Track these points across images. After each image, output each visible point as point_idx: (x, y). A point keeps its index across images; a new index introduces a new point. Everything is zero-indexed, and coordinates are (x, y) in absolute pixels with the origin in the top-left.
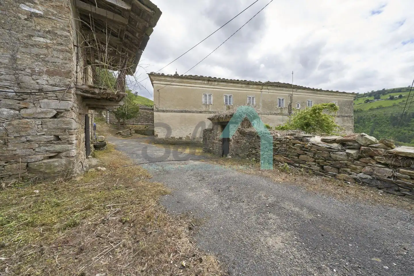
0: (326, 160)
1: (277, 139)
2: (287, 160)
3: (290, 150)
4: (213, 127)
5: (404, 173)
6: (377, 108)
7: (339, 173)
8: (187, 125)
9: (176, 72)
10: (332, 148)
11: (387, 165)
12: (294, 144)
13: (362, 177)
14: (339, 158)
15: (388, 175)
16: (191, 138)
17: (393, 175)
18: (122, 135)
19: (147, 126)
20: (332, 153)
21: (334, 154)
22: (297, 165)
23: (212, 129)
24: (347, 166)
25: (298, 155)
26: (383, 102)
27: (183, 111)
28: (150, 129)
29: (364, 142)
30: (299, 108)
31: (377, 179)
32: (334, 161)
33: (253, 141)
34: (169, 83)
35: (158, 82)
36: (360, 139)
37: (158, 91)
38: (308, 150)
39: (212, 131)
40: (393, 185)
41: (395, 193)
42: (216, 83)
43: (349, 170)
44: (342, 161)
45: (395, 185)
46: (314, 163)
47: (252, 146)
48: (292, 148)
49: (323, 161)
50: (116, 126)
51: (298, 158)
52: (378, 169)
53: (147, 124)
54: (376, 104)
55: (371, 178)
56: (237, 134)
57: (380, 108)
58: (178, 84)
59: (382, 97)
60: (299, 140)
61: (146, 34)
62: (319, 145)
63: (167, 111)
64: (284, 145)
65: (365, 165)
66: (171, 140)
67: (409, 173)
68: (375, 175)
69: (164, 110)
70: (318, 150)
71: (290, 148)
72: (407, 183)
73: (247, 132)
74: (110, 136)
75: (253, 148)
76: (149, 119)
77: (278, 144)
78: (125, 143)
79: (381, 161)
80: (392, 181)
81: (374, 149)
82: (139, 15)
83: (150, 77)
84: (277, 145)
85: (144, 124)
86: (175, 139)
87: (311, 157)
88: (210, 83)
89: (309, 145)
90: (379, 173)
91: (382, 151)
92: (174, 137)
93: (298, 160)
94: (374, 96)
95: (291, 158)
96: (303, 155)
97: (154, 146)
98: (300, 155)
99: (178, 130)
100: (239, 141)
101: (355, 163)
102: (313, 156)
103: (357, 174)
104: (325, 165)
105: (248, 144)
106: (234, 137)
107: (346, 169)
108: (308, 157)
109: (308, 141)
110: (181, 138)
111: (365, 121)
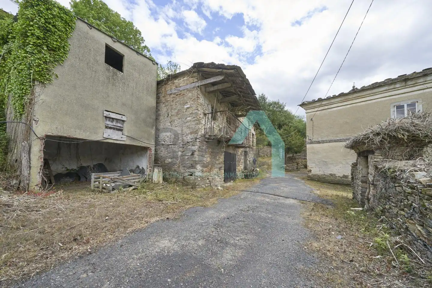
4: (357, 159)
23: (357, 164)
35: (311, 110)
37: (311, 120)
56: (374, 171)
63: (323, 142)
66: (329, 178)
69: (319, 141)
83: (303, 108)
86: (337, 177)
88: (409, 83)
92: (335, 174)
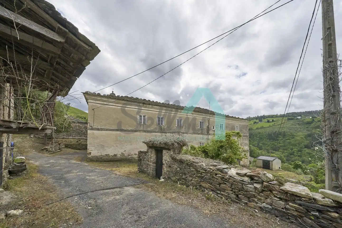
0: (240, 191)
1: (203, 168)
2: (211, 187)
3: (213, 179)
4: (148, 150)
5: (292, 206)
6: (261, 128)
7: (249, 201)
8: (122, 143)
9: (113, 92)
10: (244, 181)
11: (281, 199)
12: (216, 174)
13: (265, 206)
14: (250, 190)
15: (282, 207)
16: (126, 155)
17: (285, 207)
18: (49, 151)
19: (79, 141)
20: (244, 185)
21: (246, 186)
22: (219, 192)
23: (147, 152)
24: (255, 197)
25: (220, 184)
26: (264, 124)
27: (118, 130)
28: (83, 143)
29: (266, 179)
30: (214, 129)
31: (276, 209)
32: (246, 192)
33: (183, 167)
34: (105, 103)
35: (93, 101)
36: (263, 176)
37: (93, 109)
38: (227, 181)
39: (147, 154)
40: (285, 214)
41: (287, 220)
42: (150, 106)
43: (256, 200)
44: (251, 192)
45: (287, 214)
46: (231, 192)
47: (182, 171)
48: (214, 177)
49: (238, 191)
50: (42, 140)
51: (220, 186)
52: (276, 202)
53: (79, 138)
54: (260, 125)
55: (271, 208)
56: (169, 159)
57: (262, 128)
58: (115, 104)
59: (263, 120)
60: (220, 171)
61: (82, 65)
62: (235, 177)
63: (102, 130)
64: (209, 175)
65: (267, 197)
66: (105, 158)
67: (295, 206)
68: (274, 206)
69: (98, 129)
70: (234, 182)
71: (213, 177)
72: (294, 214)
73: (178, 159)
74: (33, 153)
75: (183, 173)
76: (82, 133)
77: (204, 172)
78: (51, 161)
79: (277, 196)
80: (284, 211)
81: (272, 185)
82: (74, 48)
83: (85, 96)
84: (203, 174)
85: (77, 138)
86: (110, 156)
87: (229, 187)
88: (145, 105)
89: (227, 177)
90: (276, 204)
91: (277, 188)
92: (109, 154)
93: (219, 188)
94: (259, 119)
95: (214, 185)
96: (223, 184)
97: (86, 164)
98: (221, 184)
99: (113, 148)
100: (171, 165)
101: (260, 195)
102: (230, 186)
103: (262, 203)
104: (240, 194)
105: (178, 169)
106: (167, 161)
107: (254, 199)
108: (227, 186)
109: (226, 173)
110: (115, 155)
111: (254, 136)
